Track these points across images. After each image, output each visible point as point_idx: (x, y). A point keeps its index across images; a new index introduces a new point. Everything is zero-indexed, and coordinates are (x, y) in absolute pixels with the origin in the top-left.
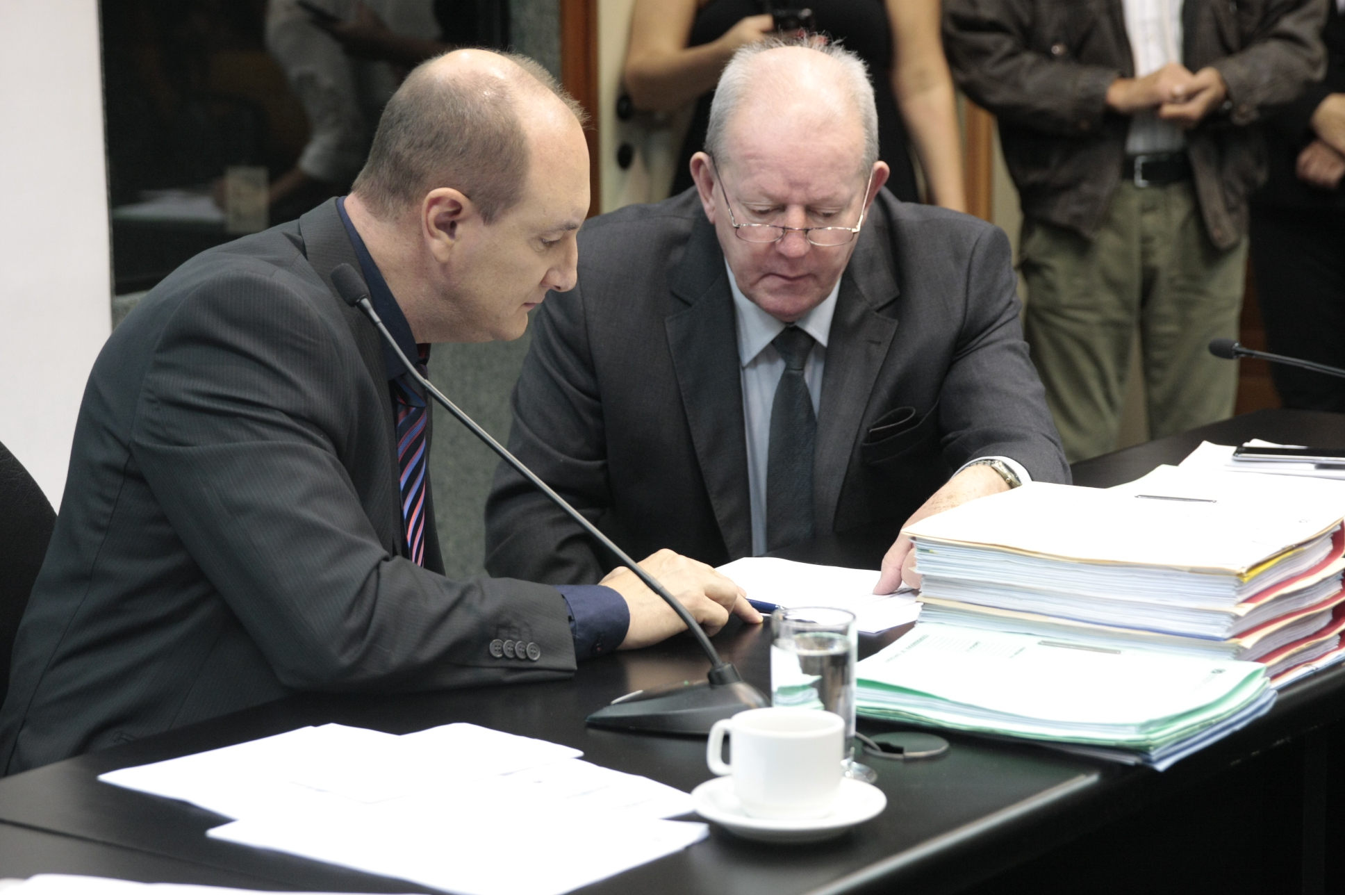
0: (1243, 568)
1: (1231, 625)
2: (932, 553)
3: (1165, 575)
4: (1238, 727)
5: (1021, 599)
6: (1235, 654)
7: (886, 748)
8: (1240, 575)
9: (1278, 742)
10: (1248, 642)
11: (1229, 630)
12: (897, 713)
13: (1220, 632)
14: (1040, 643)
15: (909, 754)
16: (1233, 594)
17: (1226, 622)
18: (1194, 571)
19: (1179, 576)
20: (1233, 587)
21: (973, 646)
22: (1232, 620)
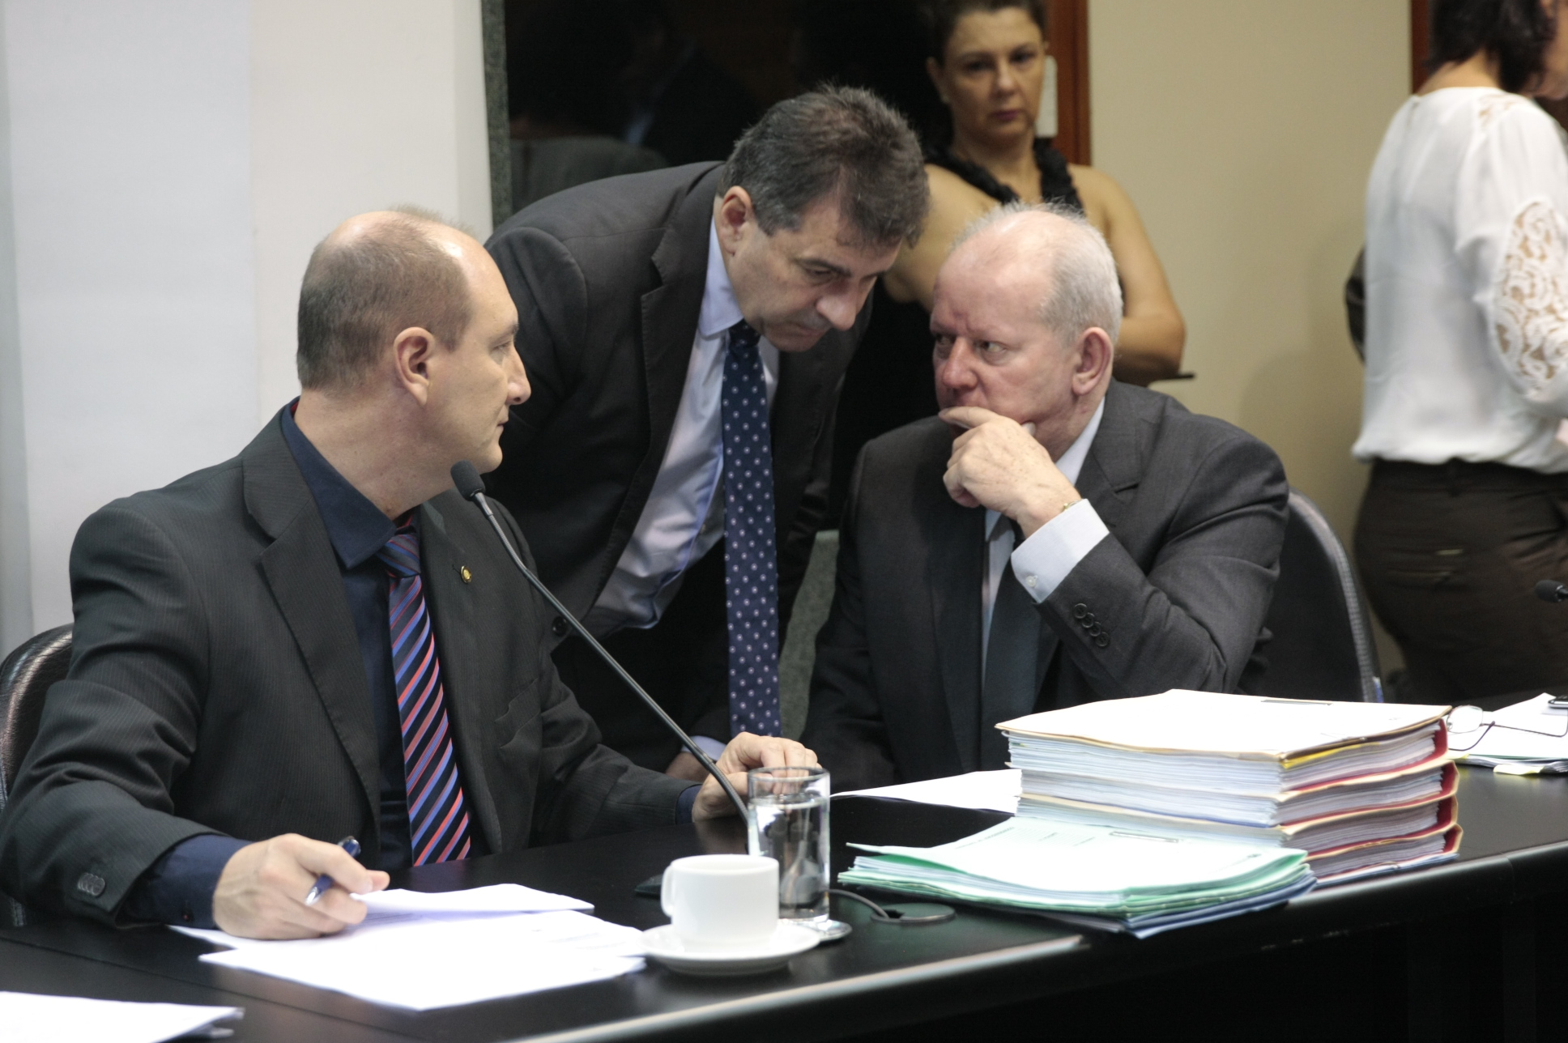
0: (1282, 753)
1: (1274, 812)
2: (1023, 746)
3: (1219, 762)
4: (1257, 908)
5: (1102, 792)
6: (1282, 842)
7: (894, 915)
8: (1281, 760)
9: (1331, 934)
10: (1291, 830)
11: (1273, 817)
12: (920, 886)
13: (1264, 819)
14: (1111, 834)
15: (904, 918)
16: (1278, 780)
17: (1271, 809)
18: (1244, 758)
19: (1230, 763)
20: (1277, 774)
21: (1049, 837)
22: (1276, 807)
